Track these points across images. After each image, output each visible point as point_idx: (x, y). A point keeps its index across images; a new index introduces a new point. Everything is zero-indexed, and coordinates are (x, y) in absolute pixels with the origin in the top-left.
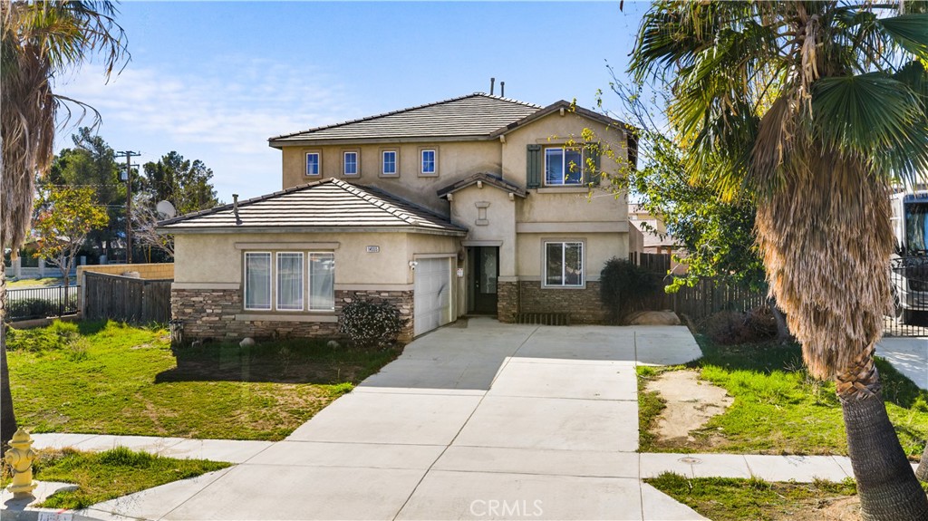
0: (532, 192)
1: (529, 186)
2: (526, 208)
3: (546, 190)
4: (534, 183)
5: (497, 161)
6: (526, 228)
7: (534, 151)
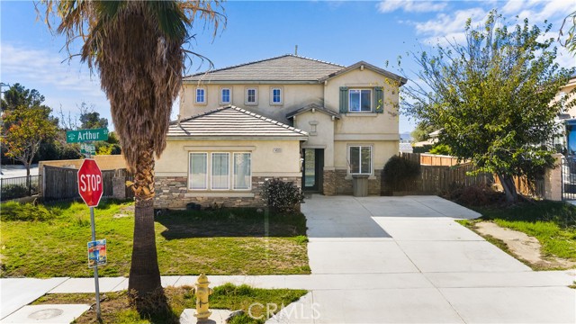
0: (343, 115)
1: (341, 112)
2: (339, 125)
3: (351, 115)
4: (344, 111)
5: (321, 96)
6: (340, 137)
7: (343, 90)
